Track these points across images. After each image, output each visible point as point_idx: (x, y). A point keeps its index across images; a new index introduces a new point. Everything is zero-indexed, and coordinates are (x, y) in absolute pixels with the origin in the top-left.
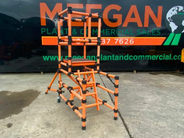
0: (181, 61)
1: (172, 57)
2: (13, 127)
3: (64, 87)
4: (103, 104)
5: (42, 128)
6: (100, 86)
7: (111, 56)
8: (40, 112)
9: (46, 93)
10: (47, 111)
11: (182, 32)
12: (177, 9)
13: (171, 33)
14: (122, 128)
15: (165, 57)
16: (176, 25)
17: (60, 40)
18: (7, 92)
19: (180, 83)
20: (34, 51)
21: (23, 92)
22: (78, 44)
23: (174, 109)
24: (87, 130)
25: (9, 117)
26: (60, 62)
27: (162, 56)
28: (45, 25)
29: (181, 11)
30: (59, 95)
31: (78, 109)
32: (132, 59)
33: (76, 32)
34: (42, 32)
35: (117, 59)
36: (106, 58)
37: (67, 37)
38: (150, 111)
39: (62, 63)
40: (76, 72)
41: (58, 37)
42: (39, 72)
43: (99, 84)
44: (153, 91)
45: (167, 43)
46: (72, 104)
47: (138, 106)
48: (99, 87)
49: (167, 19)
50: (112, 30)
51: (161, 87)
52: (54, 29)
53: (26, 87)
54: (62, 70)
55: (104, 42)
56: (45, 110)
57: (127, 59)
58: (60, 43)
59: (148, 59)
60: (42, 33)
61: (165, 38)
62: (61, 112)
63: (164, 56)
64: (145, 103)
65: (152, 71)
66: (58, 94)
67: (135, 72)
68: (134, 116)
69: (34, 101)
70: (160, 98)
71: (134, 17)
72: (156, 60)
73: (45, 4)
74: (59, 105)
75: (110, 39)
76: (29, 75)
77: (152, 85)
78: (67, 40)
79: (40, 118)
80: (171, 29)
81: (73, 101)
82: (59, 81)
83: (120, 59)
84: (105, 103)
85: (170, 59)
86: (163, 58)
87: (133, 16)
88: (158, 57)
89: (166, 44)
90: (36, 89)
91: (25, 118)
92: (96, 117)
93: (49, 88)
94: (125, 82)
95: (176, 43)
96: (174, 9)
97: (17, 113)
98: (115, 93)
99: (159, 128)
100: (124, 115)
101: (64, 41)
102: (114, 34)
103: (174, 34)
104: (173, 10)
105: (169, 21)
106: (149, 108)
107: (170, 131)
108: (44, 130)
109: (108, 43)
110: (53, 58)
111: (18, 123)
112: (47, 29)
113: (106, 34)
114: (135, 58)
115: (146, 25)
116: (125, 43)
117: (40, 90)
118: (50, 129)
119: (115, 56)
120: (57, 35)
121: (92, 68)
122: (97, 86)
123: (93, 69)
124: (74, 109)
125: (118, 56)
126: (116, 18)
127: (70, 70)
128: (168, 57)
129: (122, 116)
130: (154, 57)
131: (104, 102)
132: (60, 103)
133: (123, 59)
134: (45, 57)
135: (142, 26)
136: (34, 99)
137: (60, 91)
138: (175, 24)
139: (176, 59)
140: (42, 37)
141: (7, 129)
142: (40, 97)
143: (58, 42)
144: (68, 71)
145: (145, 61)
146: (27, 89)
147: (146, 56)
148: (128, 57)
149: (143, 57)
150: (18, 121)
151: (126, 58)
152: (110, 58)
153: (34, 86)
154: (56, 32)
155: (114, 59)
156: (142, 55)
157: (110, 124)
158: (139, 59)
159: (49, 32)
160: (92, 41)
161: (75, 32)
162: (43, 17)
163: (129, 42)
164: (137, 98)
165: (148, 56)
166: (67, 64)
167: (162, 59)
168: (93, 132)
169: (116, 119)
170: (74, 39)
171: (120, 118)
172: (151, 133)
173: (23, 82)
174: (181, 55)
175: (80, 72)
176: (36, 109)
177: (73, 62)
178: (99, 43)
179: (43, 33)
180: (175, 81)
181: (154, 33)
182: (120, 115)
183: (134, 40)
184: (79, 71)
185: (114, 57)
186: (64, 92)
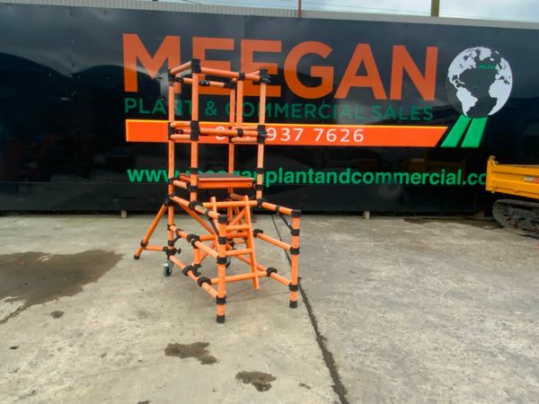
0: (487, 189)
1: (465, 177)
2: (64, 317)
3: (179, 237)
4: (268, 275)
5: (130, 320)
6: (263, 235)
7: (304, 174)
8: (124, 292)
9: (137, 258)
10: (140, 292)
11: (490, 114)
12: (475, 55)
13: (461, 117)
14: (304, 320)
15: (446, 178)
16: (474, 94)
17: (173, 130)
18: (40, 254)
19: (474, 242)
20: (100, 159)
21: (79, 254)
22: (220, 139)
23: (433, 292)
24: (227, 323)
25: (55, 301)
26: (173, 179)
27: (438, 175)
28: (136, 90)
29: (485, 59)
30: (168, 259)
31: (209, 283)
32: (359, 181)
33: (216, 110)
34: (127, 107)
35: (319, 180)
36: (292, 177)
37: (188, 123)
38: (375, 293)
39: (177, 183)
40: (209, 201)
41: (169, 123)
42: (116, 213)
43: (262, 232)
44: (398, 256)
45: (451, 142)
46: (196, 274)
47: (352, 285)
48: (260, 237)
49: (451, 80)
50: (307, 105)
51: (422, 249)
52: (159, 102)
53: (86, 244)
54: (176, 199)
55: (285, 137)
56: (136, 290)
57: (348, 181)
58: (173, 136)
59: (401, 181)
60: (127, 111)
61: (445, 128)
62: (172, 293)
63: (443, 175)
64: (371, 280)
65: (412, 215)
66: (166, 256)
67: (367, 214)
68: (336, 302)
69: (108, 273)
70: (408, 271)
71: (366, 74)
72: (421, 184)
73: (136, 36)
74: (167, 281)
75: (301, 130)
76: (90, 219)
77: (401, 246)
78: (190, 131)
79: (123, 304)
80: (460, 104)
81: (199, 266)
82: (169, 226)
83: (328, 182)
84: (273, 274)
85: (459, 183)
86: (440, 179)
87: (362, 71)
88: (428, 179)
89: (446, 144)
90: (111, 250)
91: (89, 302)
92: (249, 303)
93: (144, 245)
94: (336, 238)
95: (473, 140)
96: (468, 54)
97: (71, 294)
98: (291, 248)
99: (384, 324)
100: (314, 300)
101: (182, 133)
102: (314, 116)
103: (469, 119)
104: (466, 58)
105: (455, 85)
106: (375, 288)
107: (407, 328)
108: (133, 322)
109: (297, 139)
110: (153, 176)
111: (76, 311)
112: (141, 101)
113: (293, 116)
114: (368, 178)
115: (396, 94)
116: (342, 140)
117: (123, 252)
118: (148, 321)
119: (315, 172)
120: (166, 117)
121: (244, 195)
122: (255, 236)
123: (247, 197)
124: (200, 283)
125: (323, 174)
126: (319, 76)
127: (193, 197)
128: (453, 179)
129: (310, 302)
130: (417, 178)
131: (271, 271)
132: (171, 278)
133: (335, 181)
134: (132, 173)
135: (385, 98)
136: (108, 270)
137: (170, 248)
138: (470, 93)
139: (475, 182)
140: (127, 121)
141: (52, 321)
142: (120, 265)
143: (169, 135)
144: (189, 200)
145: (393, 186)
146: (88, 249)
147: (395, 175)
148: (348, 177)
149: (387, 177)
150: (74, 308)
151: (344, 178)
152: (301, 177)
153: (105, 244)
154: (162, 109)
155: (313, 179)
156: (385, 171)
157: (279, 315)
158: (377, 182)
159: (144, 109)
160: (245, 132)
161: (214, 108)
162: (131, 67)
163: (351, 137)
164: (355, 271)
165: (401, 175)
166: (189, 184)
167: (437, 182)
168: (239, 326)
169: (293, 305)
170: (205, 127)
171: (304, 305)
172: (362, 329)
173: (77, 235)
174: (485, 171)
175: (217, 201)
176: (113, 288)
177: (200, 179)
178: (261, 138)
179: (130, 110)
180: (465, 236)
181: (415, 116)
182: (305, 300)
183: (365, 133)
184: (214, 199)
185: (314, 177)
186: (179, 251)
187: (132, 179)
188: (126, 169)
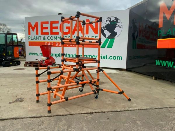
187: (157, 64)
188: (156, 60)
